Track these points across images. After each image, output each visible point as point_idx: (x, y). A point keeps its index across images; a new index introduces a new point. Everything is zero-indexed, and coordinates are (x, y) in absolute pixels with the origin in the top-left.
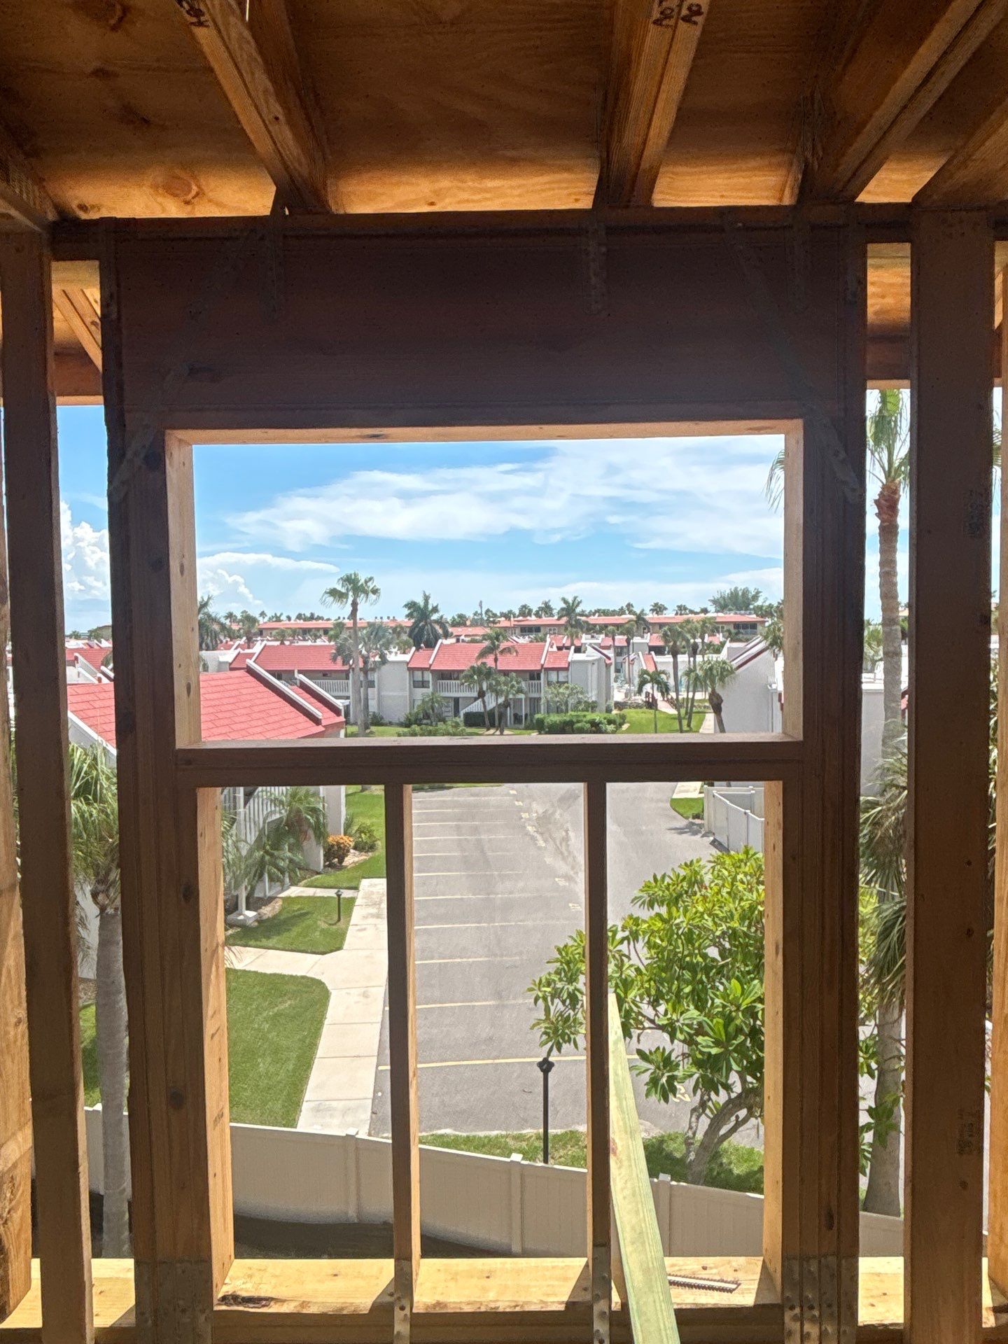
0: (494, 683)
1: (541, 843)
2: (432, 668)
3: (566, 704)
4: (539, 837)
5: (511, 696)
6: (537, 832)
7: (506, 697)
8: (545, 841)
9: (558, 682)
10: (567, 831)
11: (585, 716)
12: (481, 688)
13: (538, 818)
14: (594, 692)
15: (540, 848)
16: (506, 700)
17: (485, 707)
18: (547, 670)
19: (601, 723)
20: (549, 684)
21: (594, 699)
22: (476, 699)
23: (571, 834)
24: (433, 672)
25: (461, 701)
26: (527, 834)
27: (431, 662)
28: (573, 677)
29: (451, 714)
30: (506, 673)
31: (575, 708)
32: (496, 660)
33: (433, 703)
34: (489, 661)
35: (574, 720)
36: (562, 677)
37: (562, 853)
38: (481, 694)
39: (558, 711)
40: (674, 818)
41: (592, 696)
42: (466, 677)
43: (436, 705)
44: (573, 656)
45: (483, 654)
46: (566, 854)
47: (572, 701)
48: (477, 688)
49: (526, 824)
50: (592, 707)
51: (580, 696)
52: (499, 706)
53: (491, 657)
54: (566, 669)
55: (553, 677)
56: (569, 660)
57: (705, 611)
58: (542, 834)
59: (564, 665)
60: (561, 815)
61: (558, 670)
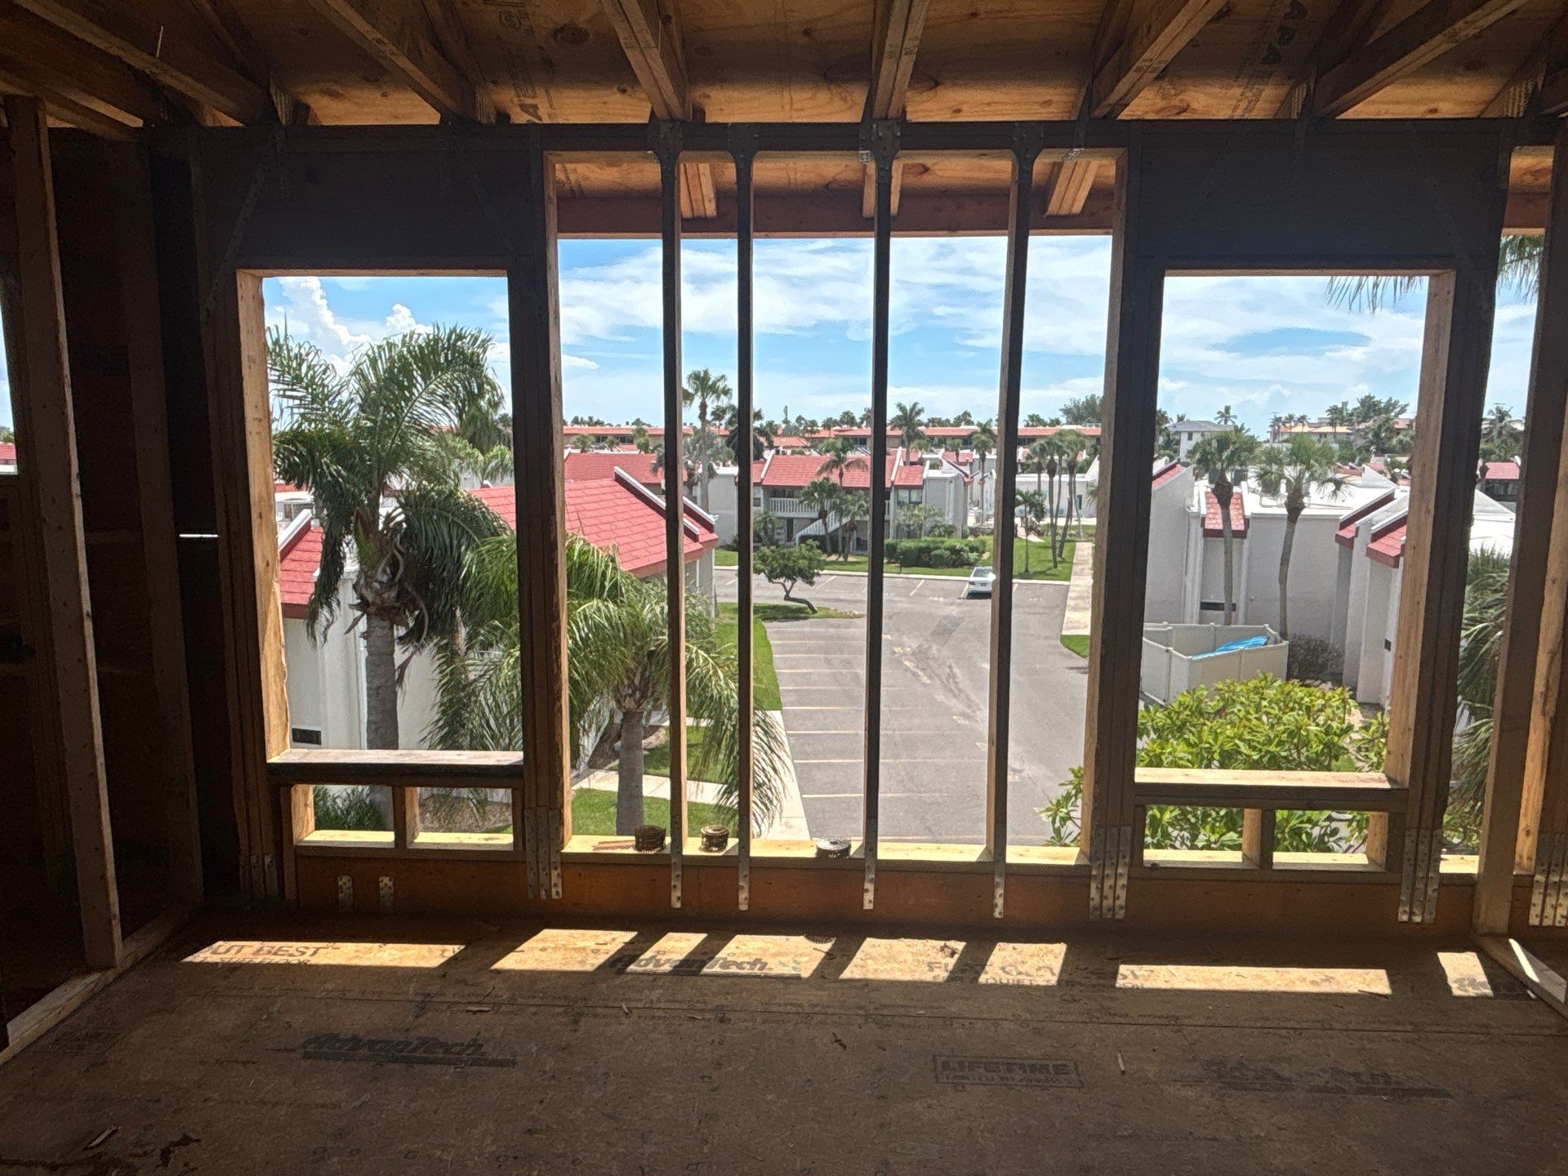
0: (838, 501)
1: (925, 679)
2: (764, 483)
3: (920, 527)
4: (920, 673)
5: (858, 518)
6: (917, 667)
7: (852, 519)
8: (930, 677)
9: (910, 502)
10: (950, 667)
11: (943, 542)
12: (822, 507)
13: (913, 654)
14: (951, 515)
15: (924, 685)
16: (851, 522)
17: (826, 529)
18: (898, 488)
19: (962, 550)
20: (900, 504)
21: (950, 523)
22: (813, 520)
23: (956, 670)
24: (765, 488)
25: (795, 522)
26: (907, 669)
27: (762, 476)
28: (928, 497)
29: (783, 537)
30: (849, 490)
31: (930, 532)
32: (841, 475)
33: (766, 523)
34: (834, 478)
35: (932, 546)
36: (915, 496)
37: (951, 691)
38: (823, 515)
39: (911, 535)
40: (1070, 657)
41: (948, 520)
42: (806, 494)
43: (770, 526)
44: (928, 473)
45: (828, 467)
46: (957, 692)
47: (928, 525)
48: (818, 507)
49: (903, 658)
50: (949, 531)
51: (938, 519)
52: (843, 527)
53: (836, 472)
54: (920, 488)
55: (904, 494)
56: (924, 476)
57: (1057, 422)
58: (923, 669)
59: (918, 482)
60: (939, 651)
61: (910, 488)
